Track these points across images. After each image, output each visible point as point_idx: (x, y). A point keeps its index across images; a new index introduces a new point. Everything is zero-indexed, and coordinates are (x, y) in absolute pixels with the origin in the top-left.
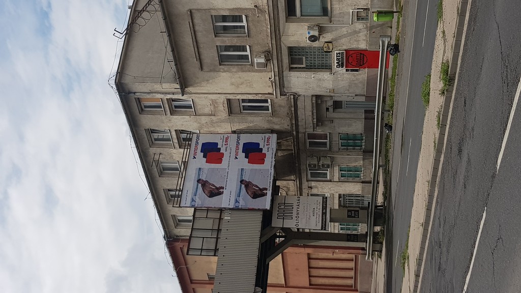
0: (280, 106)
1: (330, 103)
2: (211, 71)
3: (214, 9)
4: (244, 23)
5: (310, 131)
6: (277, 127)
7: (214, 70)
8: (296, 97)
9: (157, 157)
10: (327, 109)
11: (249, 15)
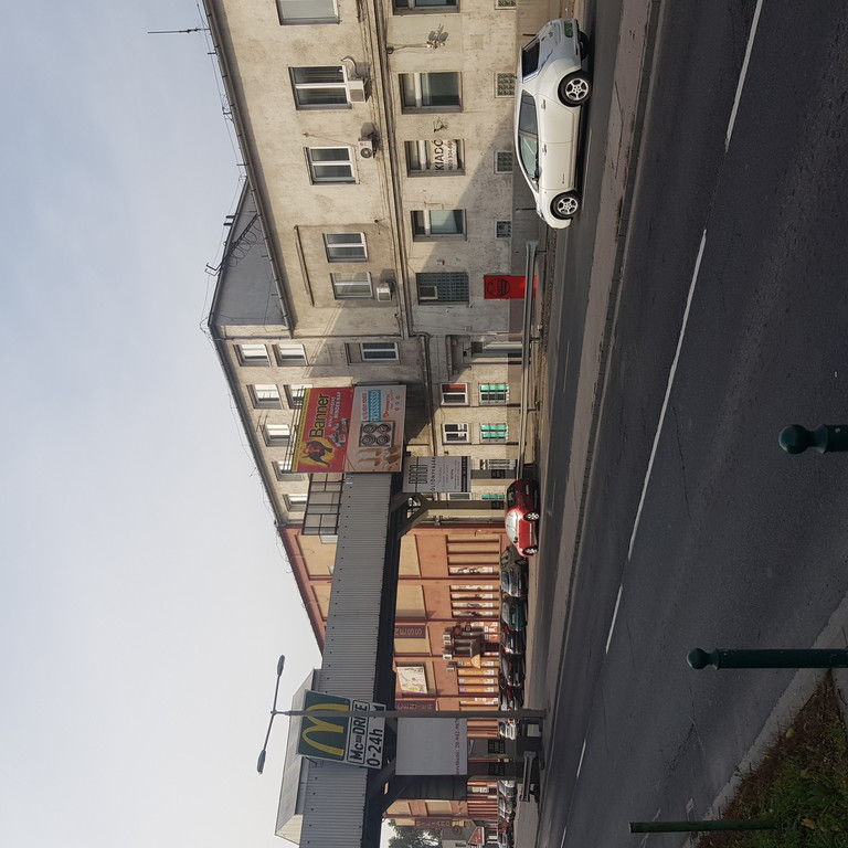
0: (409, 351)
1: (468, 346)
2: (324, 306)
3: (326, 226)
4: (363, 244)
5: (445, 381)
6: (406, 378)
7: (328, 306)
8: (427, 337)
9: (262, 421)
10: (465, 353)
11: (369, 231)
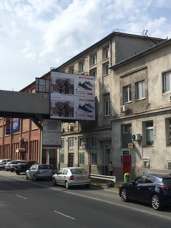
1: (109, 148)
2: (120, 82)
3: (147, 81)
5: (98, 137)
8: (111, 129)
9: (86, 59)
10: (107, 146)
11: (146, 101)
